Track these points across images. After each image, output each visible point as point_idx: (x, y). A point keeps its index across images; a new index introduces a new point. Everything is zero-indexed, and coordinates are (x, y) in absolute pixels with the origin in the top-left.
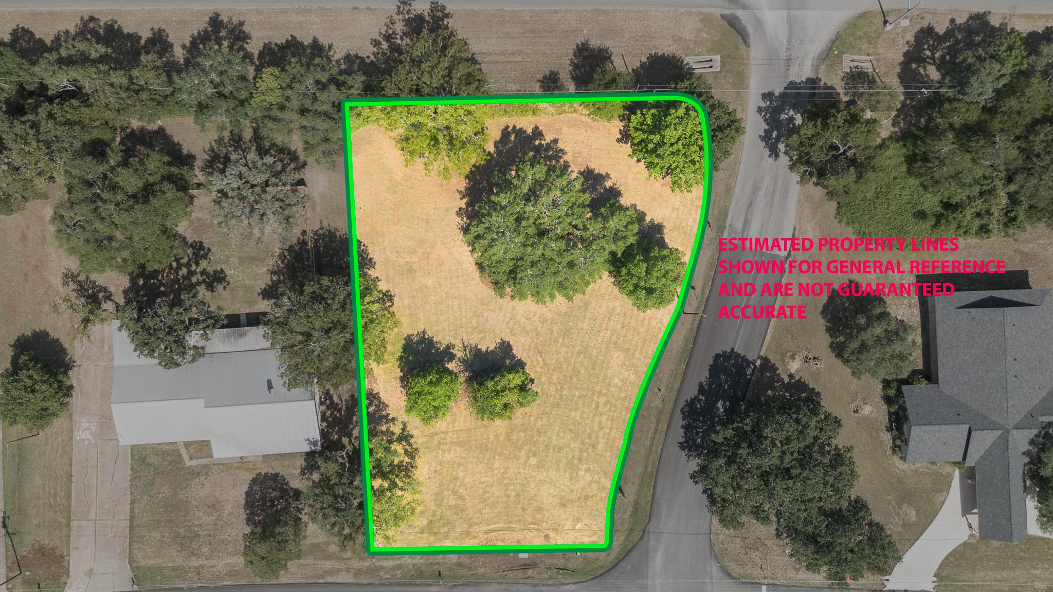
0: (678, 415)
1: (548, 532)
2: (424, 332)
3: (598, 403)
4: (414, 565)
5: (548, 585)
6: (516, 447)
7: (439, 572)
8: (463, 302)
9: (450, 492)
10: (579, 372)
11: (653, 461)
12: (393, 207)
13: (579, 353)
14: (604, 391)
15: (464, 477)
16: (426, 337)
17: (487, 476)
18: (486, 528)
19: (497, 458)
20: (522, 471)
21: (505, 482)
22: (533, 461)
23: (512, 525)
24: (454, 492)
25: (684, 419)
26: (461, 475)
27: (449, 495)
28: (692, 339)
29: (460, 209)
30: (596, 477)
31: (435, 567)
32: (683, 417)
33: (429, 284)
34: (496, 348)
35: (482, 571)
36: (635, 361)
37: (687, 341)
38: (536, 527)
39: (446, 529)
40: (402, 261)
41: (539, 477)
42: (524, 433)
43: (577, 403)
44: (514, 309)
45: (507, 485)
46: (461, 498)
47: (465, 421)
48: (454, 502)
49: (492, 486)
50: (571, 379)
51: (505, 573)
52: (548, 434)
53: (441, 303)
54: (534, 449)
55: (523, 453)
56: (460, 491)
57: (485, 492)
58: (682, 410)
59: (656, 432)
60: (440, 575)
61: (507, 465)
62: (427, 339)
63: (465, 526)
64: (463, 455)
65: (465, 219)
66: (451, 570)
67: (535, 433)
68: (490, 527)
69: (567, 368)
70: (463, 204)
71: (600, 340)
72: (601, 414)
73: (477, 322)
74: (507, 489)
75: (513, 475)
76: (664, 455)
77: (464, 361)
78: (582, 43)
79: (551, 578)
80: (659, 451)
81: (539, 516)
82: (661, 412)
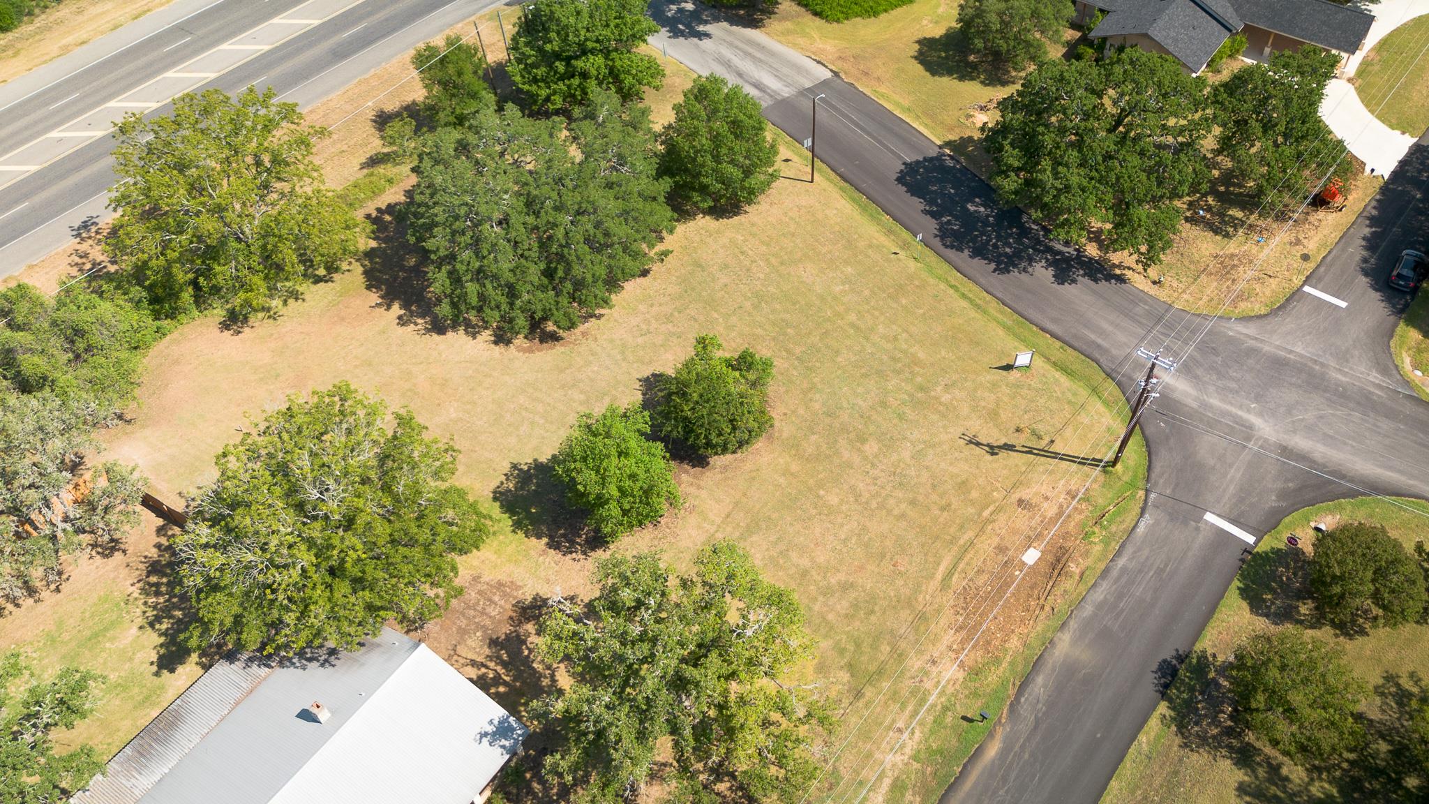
0: (951, 253)
1: (1015, 497)
2: (514, 467)
3: (852, 325)
4: (915, 758)
5: (1118, 553)
6: (828, 457)
7: (964, 718)
8: (531, 390)
9: (821, 598)
10: (783, 320)
11: (1001, 312)
13: (755, 307)
14: (840, 309)
15: (812, 560)
16: (525, 468)
17: (842, 525)
18: (935, 584)
19: (822, 492)
20: (876, 472)
21: (874, 505)
22: (871, 447)
23: (961, 542)
24: (827, 592)
25: (960, 249)
26: (805, 562)
27: (825, 604)
28: (857, 195)
29: (400, 318)
30: (968, 384)
31: (949, 719)
32: (957, 250)
33: (454, 415)
34: (644, 394)
35: (1014, 643)
36: (829, 256)
37: (854, 200)
38: (991, 508)
39: (886, 648)
41: (906, 455)
42: (813, 433)
43: (827, 346)
44: (612, 341)
45: (881, 506)
46: (846, 587)
47: (718, 501)
48: (845, 603)
49: (864, 528)
50: (785, 334)
51: (1047, 608)
52: (845, 404)
53: (500, 417)
54: (852, 436)
55: (846, 455)
56: (833, 581)
57: (866, 545)
58: (946, 247)
59: (957, 290)
60: (970, 720)
61: (846, 487)
62: (529, 469)
63: (905, 614)
64: (773, 538)
65: (420, 321)
66: (975, 694)
67: (828, 420)
68: (939, 575)
69: (765, 330)
70: (396, 309)
71: (762, 276)
72: (872, 330)
73: (582, 392)
74: (889, 512)
75: (872, 488)
76: (999, 295)
79: (1106, 542)
80: (989, 297)
81: (974, 494)
82: (930, 269)
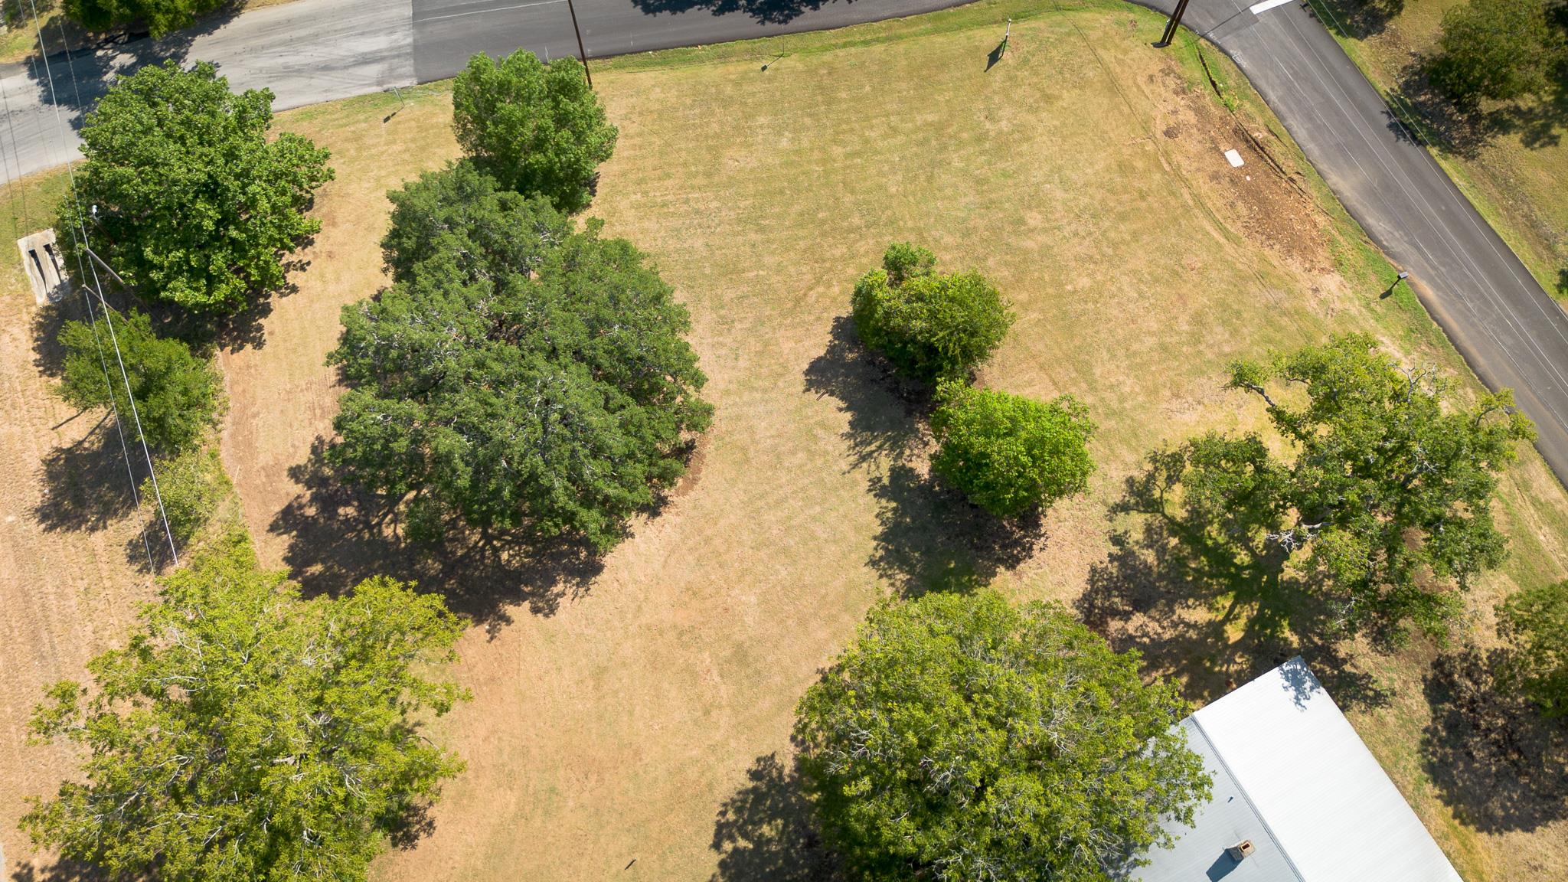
0: (796, 22)
1: (1159, 134)
2: (873, 563)
3: (847, 156)
4: (1407, 353)
5: (1263, 96)
6: (1025, 261)
7: (1383, 297)
8: (760, 503)
9: (1202, 347)
10: (801, 215)
11: (907, 26)
12: (593, 778)
13: (761, 230)
14: (816, 155)
15: (1153, 334)
16: (881, 553)
17: (1120, 289)
18: (1229, 248)
19: (1069, 287)
20: (1067, 231)
21: (1110, 252)
22: (1034, 219)
23: (1191, 202)
24: (1196, 339)
25: (799, 13)
26: (1150, 341)
27: (1211, 346)
28: (637, 58)
29: (536, 610)
30: (996, 99)
31: (1378, 309)
32: (797, 15)
33: (753, 599)
34: (832, 394)
35: (1321, 220)
36: (728, 128)
37: (645, 65)
38: (1163, 161)
39: (1285, 321)
40: (725, 691)
41: (1059, 194)
42: (985, 259)
43: (869, 191)
44: (728, 392)
45: (1115, 245)
46: (1198, 319)
47: (1030, 383)
48: (1219, 329)
49: (1134, 272)
50: (823, 222)
51: (1295, 177)
52: (961, 214)
53: (785, 551)
54: (1009, 228)
55: (1029, 244)
56: (1186, 328)
57: (1157, 280)
58: (785, 22)
59: (853, 44)
60: (1388, 293)
61: (1073, 264)
62: (886, 549)
63: (1253, 288)
64: (1106, 356)
65: (559, 588)
66: (1361, 277)
67: (975, 238)
68: (1222, 240)
69: (804, 238)
70: (519, 612)
71: (715, 204)
72: (867, 142)
73: (793, 453)
74: (1123, 242)
75: (1086, 243)
76: (887, 13)
77: (896, 446)
78: (41, 521)
79: (1244, 96)
80: (884, 24)
81: (1139, 164)
82: (806, 50)
